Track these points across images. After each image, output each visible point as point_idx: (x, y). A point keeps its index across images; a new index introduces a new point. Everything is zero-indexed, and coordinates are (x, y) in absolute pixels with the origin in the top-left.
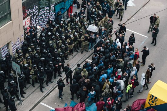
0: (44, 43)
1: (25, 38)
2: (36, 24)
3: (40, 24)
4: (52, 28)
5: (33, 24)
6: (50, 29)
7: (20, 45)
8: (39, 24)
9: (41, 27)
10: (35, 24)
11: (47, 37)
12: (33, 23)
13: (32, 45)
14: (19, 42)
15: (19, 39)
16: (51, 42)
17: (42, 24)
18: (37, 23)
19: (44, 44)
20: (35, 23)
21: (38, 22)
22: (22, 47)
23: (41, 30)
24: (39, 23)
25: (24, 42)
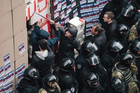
0: (94, 77)
1: (29, 58)
2: (70, 10)
3: (82, 12)
4: (124, 27)
5: (59, 9)
6: (118, 28)
7: (12, 78)
8: (79, 11)
9: (86, 23)
10: (66, 10)
11: (107, 58)
12: (59, 6)
13: (53, 81)
14: (9, 70)
15: (8, 61)
16: (119, 74)
17: (90, 10)
18: (73, 9)
19: (95, 79)
20: (65, 6)
21: (74, 5)
22: (18, 89)
23: (85, 32)
24: (79, 8)
25: (27, 71)
